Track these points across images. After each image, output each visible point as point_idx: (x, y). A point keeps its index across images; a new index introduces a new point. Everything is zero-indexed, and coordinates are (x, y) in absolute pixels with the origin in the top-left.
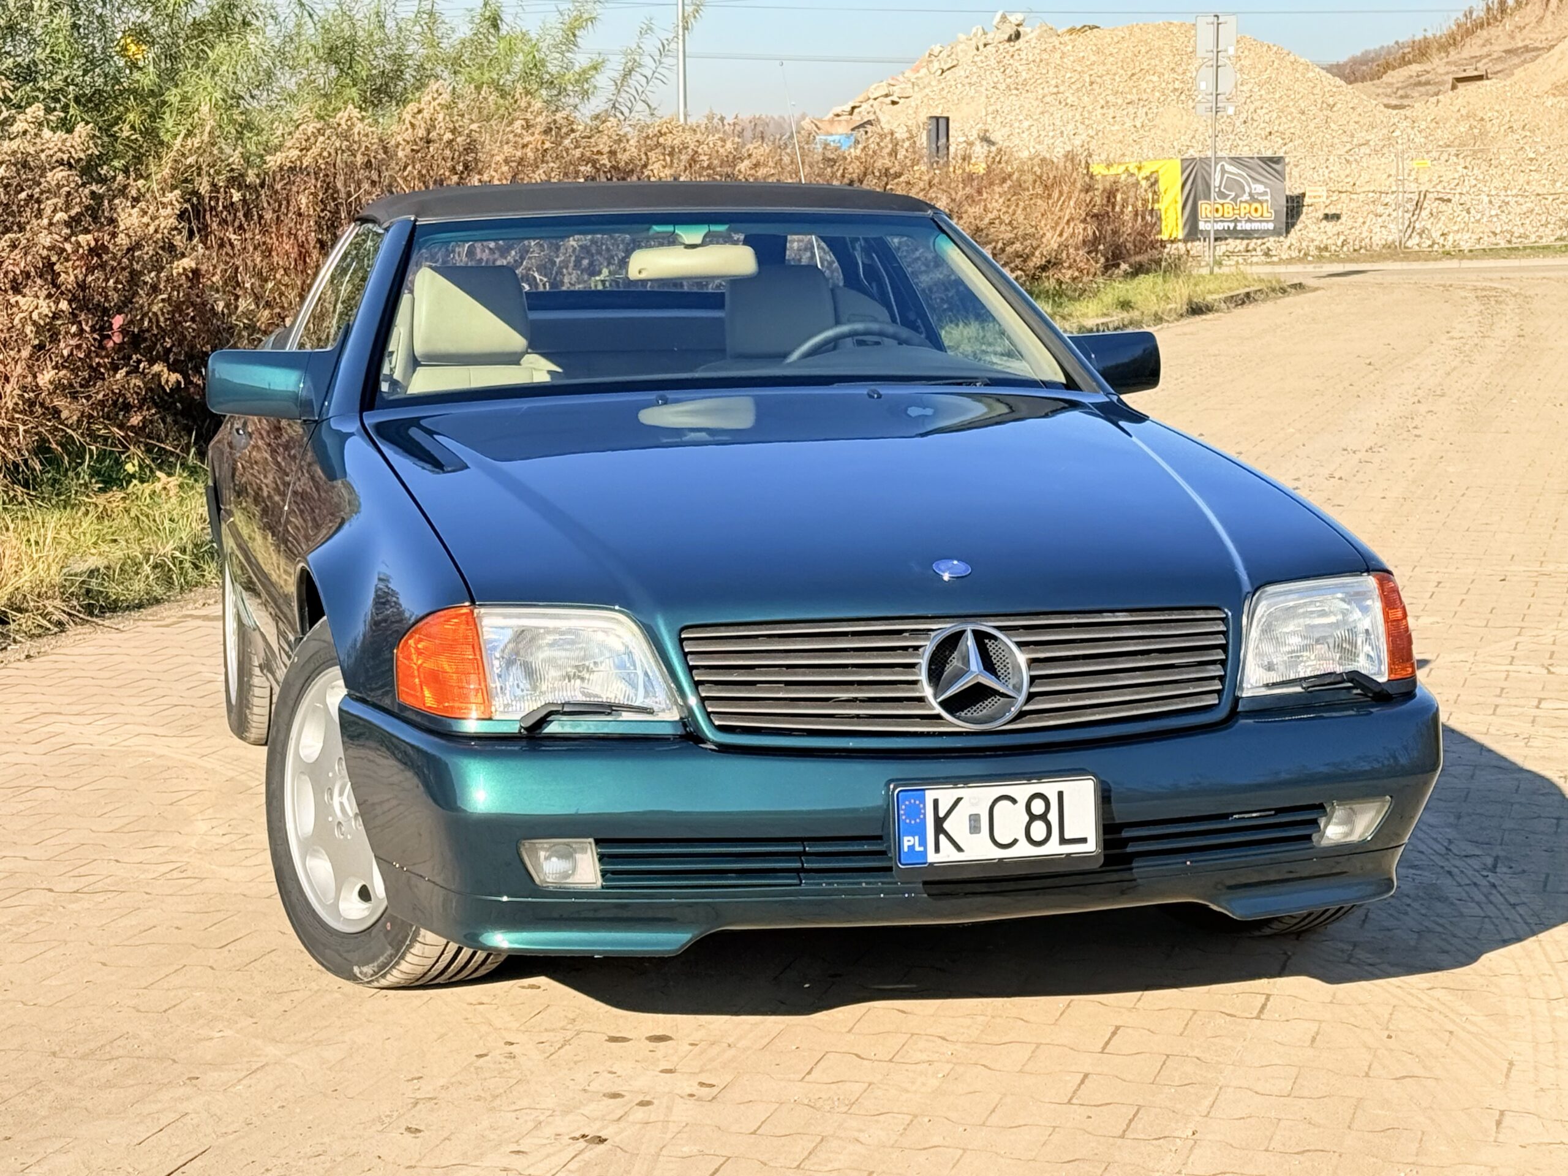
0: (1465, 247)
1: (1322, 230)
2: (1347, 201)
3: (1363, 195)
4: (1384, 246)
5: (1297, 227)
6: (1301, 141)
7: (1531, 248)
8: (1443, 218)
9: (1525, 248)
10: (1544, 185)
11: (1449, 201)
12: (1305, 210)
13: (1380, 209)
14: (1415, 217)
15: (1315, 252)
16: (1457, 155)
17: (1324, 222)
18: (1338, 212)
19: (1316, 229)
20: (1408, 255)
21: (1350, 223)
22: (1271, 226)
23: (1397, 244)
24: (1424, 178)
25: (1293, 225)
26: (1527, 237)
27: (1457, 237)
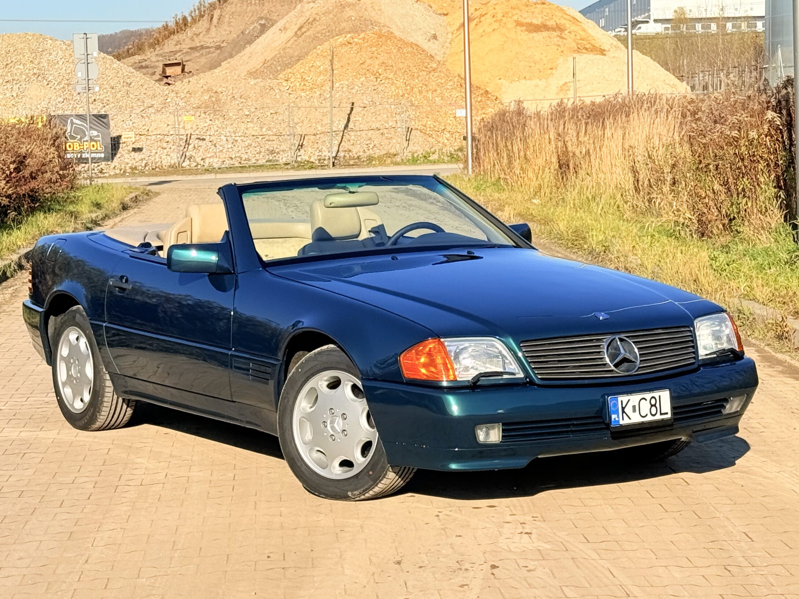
0: (216, 166)
1: (133, 157)
2: (145, 140)
3: (154, 137)
4: (169, 166)
5: (118, 155)
6: (113, 105)
7: (253, 166)
8: (201, 150)
9: (250, 166)
10: (256, 130)
11: (204, 140)
12: (121, 146)
13: (165, 145)
14: (186, 149)
15: (129, 171)
16: (205, 113)
17: (133, 152)
18: (140, 147)
19: (129, 157)
20: (185, 172)
21: (148, 153)
22: (102, 155)
23: (177, 165)
24: (188, 126)
25: (115, 154)
26: (249, 160)
27: (211, 160)
